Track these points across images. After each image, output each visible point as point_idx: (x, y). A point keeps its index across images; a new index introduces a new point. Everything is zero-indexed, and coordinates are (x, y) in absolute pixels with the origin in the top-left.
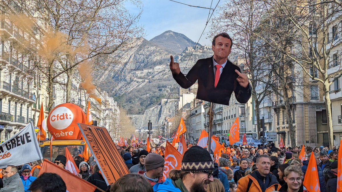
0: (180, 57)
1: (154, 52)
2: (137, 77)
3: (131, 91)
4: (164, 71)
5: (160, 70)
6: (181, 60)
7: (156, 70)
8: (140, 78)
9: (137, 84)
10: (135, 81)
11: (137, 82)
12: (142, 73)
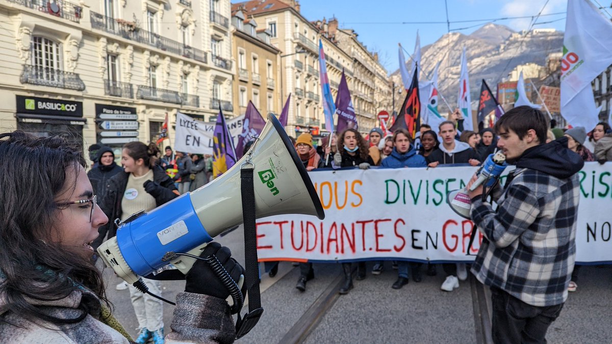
0: (502, 47)
1: (472, 46)
2: (452, 73)
3: (446, 90)
4: (483, 63)
5: (478, 64)
6: (504, 49)
7: (474, 64)
8: (456, 74)
9: (452, 81)
10: (450, 78)
11: (453, 79)
12: (457, 68)
